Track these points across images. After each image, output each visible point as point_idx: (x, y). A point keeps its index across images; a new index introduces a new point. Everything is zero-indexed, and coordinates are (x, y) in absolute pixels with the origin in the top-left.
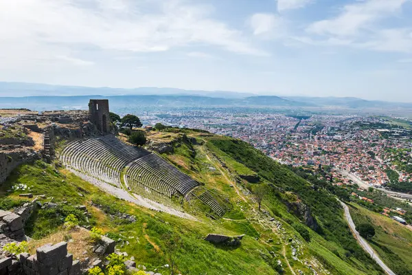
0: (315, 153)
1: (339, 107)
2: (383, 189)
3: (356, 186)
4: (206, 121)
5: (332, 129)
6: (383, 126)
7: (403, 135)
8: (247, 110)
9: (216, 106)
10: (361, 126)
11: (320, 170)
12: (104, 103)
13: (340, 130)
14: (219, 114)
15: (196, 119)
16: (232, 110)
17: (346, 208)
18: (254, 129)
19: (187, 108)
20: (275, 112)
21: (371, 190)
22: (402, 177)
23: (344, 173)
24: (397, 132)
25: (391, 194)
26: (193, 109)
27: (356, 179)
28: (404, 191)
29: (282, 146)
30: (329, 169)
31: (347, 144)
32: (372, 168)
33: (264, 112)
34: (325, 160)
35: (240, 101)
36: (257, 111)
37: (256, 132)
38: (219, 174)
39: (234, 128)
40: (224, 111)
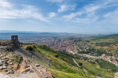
0: (61, 47)
1: (64, 35)
2: (77, 54)
3: (72, 54)
4: (29, 40)
5: (63, 40)
6: (74, 39)
7: (78, 41)
8: (41, 36)
9: (31, 36)
10: (70, 39)
11: (64, 51)
12: (17, 37)
13: (65, 40)
14: (32, 38)
15: (25, 40)
16: (36, 37)
17: (74, 60)
18: (44, 42)
19: (21, 37)
20: (48, 37)
21: (75, 54)
22: (80, 50)
23: (69, 51)
24: (77, 40)
25: (79, 54)
26: (23, 37)
27: (71, 52)
28: (81, 53)
29: (52, 46)
30: (65, 50)
31: (68, 44)
32: (74, 49)
33: (45, 37)
34: (64, 48)
36: (43, 37)
37: (44, 43)
38: (50, 56)
39: (38, 42)
40: (34, 37)
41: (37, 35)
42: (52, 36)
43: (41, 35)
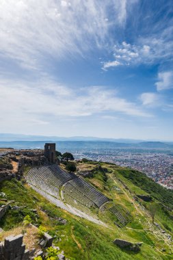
4: (114, 157)
8: (141, 150)
9: (120, 148)
14: (121, 153)
15: (107, 156)
16: (131, 151)
18: (146, 163)
19: (102, 149)
20: (159, 152)
26: (106, 149)
29: (166, 176)
33: (152, 152)
35: (135, 145)
36: (147, 151)
37: (147, 165)
38: (123, 194)
39: (132, 162)
40: (125, 151)
41: (133, 147)
42: (169, 151)
43: (142, 148)
